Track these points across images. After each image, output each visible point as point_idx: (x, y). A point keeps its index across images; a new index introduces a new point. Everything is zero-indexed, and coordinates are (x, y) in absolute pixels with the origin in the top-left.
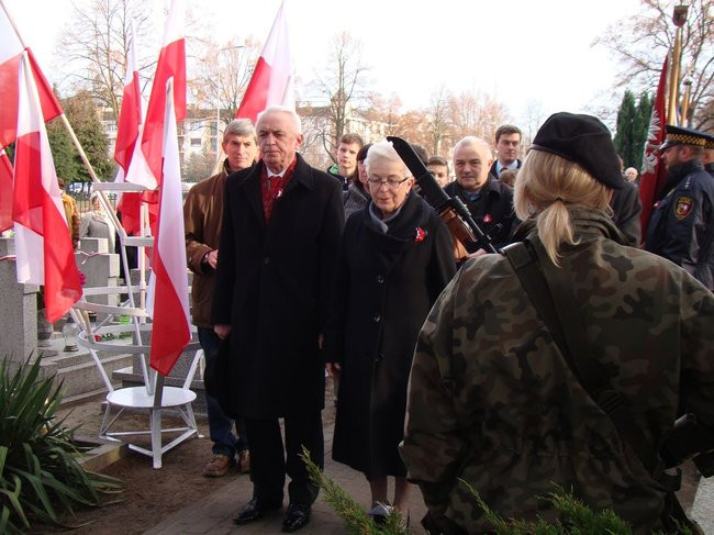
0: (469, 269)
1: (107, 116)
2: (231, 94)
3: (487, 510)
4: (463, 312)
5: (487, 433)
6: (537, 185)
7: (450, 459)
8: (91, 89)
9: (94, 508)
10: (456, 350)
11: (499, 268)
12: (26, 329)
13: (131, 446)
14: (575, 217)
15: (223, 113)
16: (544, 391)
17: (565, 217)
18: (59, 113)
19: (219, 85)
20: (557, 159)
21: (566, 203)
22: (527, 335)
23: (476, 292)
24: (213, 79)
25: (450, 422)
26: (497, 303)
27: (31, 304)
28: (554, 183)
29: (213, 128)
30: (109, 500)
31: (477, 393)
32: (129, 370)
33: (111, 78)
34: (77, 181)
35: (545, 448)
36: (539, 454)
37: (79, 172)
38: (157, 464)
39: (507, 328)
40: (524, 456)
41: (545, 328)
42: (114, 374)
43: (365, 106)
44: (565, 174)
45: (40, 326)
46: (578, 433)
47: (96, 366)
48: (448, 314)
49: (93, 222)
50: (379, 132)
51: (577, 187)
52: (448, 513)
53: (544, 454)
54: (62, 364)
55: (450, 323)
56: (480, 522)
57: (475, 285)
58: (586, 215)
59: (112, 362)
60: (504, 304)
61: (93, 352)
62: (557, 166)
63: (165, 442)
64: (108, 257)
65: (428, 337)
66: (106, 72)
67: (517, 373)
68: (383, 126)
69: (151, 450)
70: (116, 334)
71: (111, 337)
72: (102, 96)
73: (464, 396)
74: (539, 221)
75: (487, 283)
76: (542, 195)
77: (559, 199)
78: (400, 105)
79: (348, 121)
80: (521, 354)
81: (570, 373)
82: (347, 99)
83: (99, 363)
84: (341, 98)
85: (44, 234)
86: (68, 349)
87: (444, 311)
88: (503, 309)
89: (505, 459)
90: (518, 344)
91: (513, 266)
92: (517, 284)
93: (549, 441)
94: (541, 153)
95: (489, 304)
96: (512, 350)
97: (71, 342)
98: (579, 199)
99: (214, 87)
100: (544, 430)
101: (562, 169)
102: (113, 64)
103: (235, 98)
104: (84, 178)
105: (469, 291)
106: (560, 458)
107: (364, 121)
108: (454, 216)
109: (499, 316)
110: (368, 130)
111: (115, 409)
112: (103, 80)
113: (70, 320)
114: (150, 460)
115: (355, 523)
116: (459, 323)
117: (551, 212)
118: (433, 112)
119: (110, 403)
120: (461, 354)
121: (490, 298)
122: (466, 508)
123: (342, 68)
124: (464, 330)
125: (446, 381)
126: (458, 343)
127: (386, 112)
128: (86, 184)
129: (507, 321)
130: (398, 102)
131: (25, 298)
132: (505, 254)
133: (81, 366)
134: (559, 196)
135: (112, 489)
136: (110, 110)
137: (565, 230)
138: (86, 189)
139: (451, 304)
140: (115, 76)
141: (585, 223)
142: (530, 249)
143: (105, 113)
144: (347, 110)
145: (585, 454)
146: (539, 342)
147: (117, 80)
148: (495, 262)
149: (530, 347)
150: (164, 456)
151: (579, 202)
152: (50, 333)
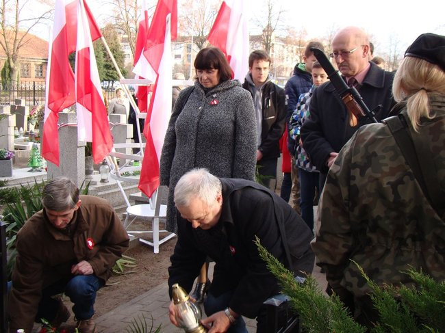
0: (362, 132)
1: (124, 40)
2: (200, 27)
3: (368, 279)
4: (357, 159)
5: (369, 235)
6: (409, 79)
7: (345, 250)
8: (114, 23)
9: (119, 275)
10: (352, 183)
11: (382, 132)
12: (79, 167)
13: (140, 240)
14: (432, 101)
15: (195, 39)
16: (408, 210)
17: (425, 100)
18: (100, 36)
19: (193, 21)
20: (424, 62)
21: (428, 91)
22: (399, 174)
23: (366, 146)
24: (189, 17)
25: (347, 227)
26: (380, 154)
27: (81, 153)
28: (421, 77)
29: (189, 48)
30: (128, 270)
31: (366, 209)
32: (139, 194)
33: (127, 16)
34: (106, 80)
35: (406, 245)
36: (403, 249)
37: (107, 74)
38: (156, 251)
39: (386, 169)
40: (392, 249)
41: (410, 170)
42: (130, 196)
43: (284, 35)
44: (428, 72)
45: (87, 166)
46: (428, 237)
47: (120, 191)
48: (348, 160)
49: (117, 105)
50: (292, 51)
51: (436, 80)
52: (342, 283)
53: (406, 249)
54: (99, 189)
55: (349, 165)
56: (363, 289)
57: (366, 142)
58: (440, 99)
59: (129, 189)
60: (384, 154)
61: (119, 182)
62: (424, 67)
63: (161, 238)
64: (126, 126)
65: (335, 174)
66: (124, 12)
67: (391, 198)
68: (295, 47)
69: (153, 242)
70: (131, 172)
71: (128, 174)
72: (121, 27)
73: (356, 212)
74: (408, 102)
75: (374, 141)
76: (412, 86)
77: (423, 89)
78: (306, 34)
79: (273, 44)
80: (394, 186)
81: (425, 199)
82: (272, 31)
83: (122, 189)
84: (269, 30)
85: (92, 110)
86: (103, 181)
87: (345, 158)
88: (384, 157)
89: (380, 251)
90: (393, 180)
91: (391, 131)
92: (393, 142)
93: (409, 241)
94: (413, 58)
95: (374, 154)
96: (388, 183)
97: (104, 177)
98: (436, 89)
99: (190, 22)
100: (406, 234)
101: (427, 69)
102: (128, 8)
103: (203, 29)
104: (110, 78)
105: (362, 146)
106: (416, 252)
107: (283, 44)
108: (351, 99)
109: (381, 161)
110: (285, 49)
111: (131, 217)
112: (122, 17)
113: (105, 163)
114: (152, 248)
115: (287, 282)
116: (355, 166)
117: (416, 98)
118: (328, 39)
119: (128, 214)
120: (355, 185)
121: (376, 150)
122: (355, 280)
123: (270, 10)
124: (358, 170)
125: (346, 202)
126: (354, 178)
127: (298, 39)
128: (111, 82)
129: (386, 165)
130: (305, 33)
131: (78, 149)
132: (386, 123)
133: (110, 191)
134: (423, 86)
135: (130, 264)
136: (126, 36)
137: (425, 110)
138: (111, 85)
139: (350, 154)
140: (129, 15)
141: (440, 104)
142: (402, 120)
143: (123, 38)
144: (273, 38)
145: (432, 250)
146: (406, 178)
147: (131, 18)
148: (379, 128)
149: (400, 181)
150: (161, 246)
151: (435, 90)
152: (92, 171)
